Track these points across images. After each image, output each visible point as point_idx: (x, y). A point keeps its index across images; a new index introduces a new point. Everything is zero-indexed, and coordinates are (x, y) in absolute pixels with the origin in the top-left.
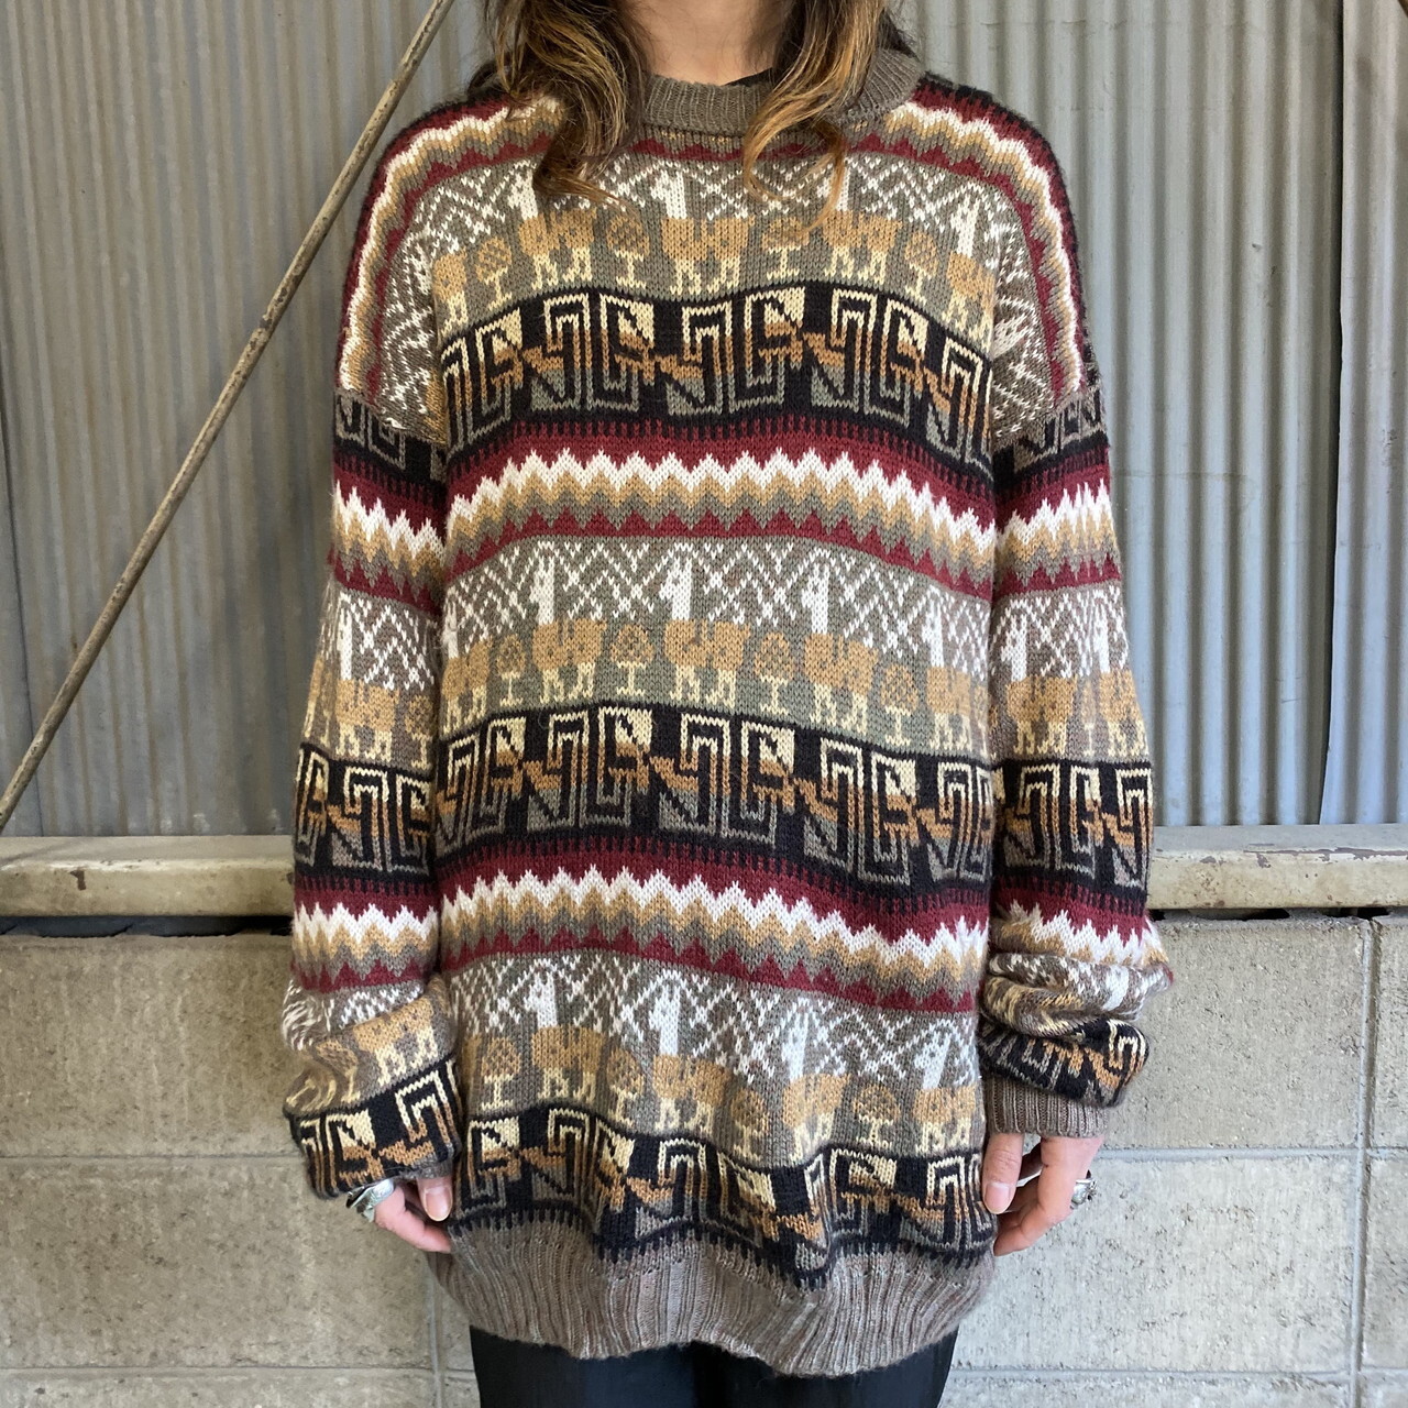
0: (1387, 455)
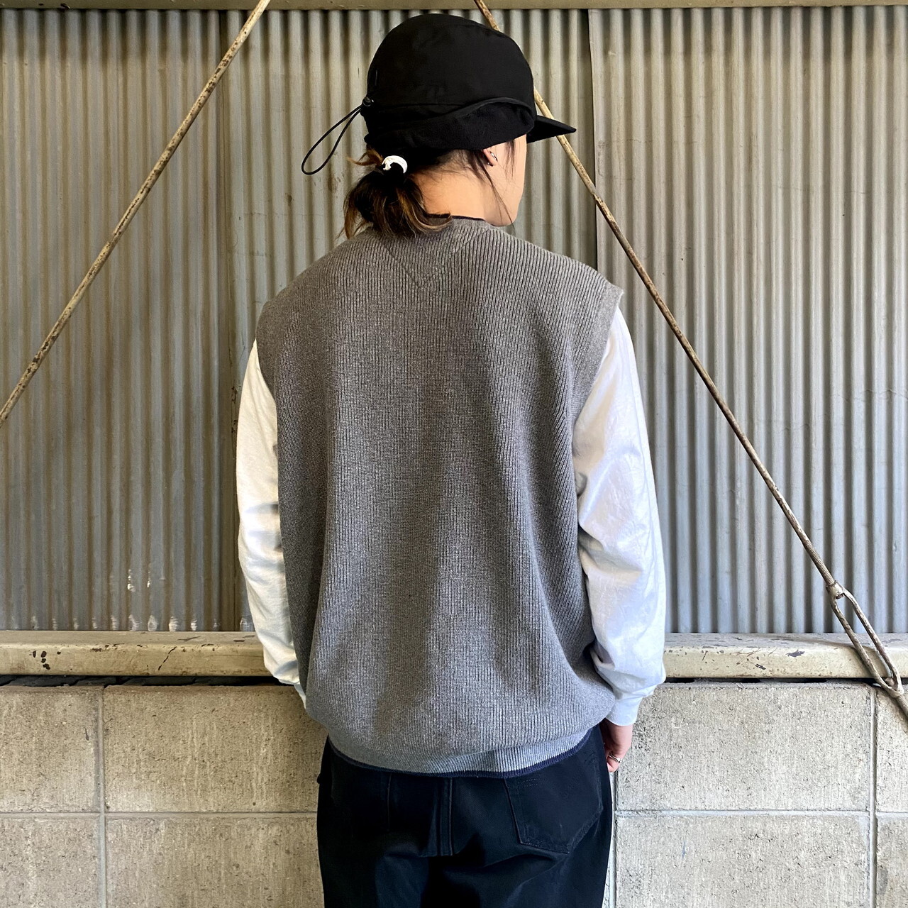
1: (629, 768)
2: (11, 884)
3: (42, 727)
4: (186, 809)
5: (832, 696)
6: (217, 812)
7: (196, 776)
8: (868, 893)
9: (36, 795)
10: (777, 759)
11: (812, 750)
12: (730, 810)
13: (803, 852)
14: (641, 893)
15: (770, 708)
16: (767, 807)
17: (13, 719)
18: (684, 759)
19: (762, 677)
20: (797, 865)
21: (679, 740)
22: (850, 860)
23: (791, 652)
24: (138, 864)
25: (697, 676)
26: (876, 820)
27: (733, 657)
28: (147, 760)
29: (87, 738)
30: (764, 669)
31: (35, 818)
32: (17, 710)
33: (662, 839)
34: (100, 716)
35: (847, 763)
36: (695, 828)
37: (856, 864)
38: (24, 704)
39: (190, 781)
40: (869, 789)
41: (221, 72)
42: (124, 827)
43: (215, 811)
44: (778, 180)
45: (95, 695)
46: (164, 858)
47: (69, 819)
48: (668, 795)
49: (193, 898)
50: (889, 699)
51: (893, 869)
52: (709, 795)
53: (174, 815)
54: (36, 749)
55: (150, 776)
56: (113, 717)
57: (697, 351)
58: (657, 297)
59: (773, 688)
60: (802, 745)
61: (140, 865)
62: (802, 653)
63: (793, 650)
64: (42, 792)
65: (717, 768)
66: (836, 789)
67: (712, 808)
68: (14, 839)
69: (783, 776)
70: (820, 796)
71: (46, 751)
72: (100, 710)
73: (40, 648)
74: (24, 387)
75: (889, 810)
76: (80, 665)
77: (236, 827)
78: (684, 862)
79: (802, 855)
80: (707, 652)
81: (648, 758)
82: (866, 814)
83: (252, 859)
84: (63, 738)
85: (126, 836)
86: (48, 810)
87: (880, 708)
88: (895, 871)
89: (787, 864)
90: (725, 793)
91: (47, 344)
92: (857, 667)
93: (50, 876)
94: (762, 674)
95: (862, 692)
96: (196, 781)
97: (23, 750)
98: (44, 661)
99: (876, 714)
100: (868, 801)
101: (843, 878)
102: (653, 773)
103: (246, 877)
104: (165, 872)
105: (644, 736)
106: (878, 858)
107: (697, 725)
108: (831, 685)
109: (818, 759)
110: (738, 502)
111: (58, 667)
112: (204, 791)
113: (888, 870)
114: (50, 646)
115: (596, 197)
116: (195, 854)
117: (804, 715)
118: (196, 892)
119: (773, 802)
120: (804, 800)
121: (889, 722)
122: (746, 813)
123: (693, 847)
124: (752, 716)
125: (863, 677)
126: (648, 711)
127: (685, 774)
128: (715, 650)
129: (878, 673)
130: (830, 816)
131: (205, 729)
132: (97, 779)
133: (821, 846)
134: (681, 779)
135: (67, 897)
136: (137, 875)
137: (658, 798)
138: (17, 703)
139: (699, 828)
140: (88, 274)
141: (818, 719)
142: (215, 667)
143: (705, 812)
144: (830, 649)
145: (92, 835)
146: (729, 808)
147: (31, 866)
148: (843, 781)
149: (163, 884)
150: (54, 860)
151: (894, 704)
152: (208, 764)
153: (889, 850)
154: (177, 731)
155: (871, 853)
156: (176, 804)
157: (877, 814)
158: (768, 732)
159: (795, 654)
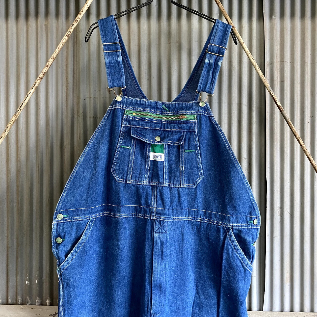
0: (279, 213)
41: (74, 26)
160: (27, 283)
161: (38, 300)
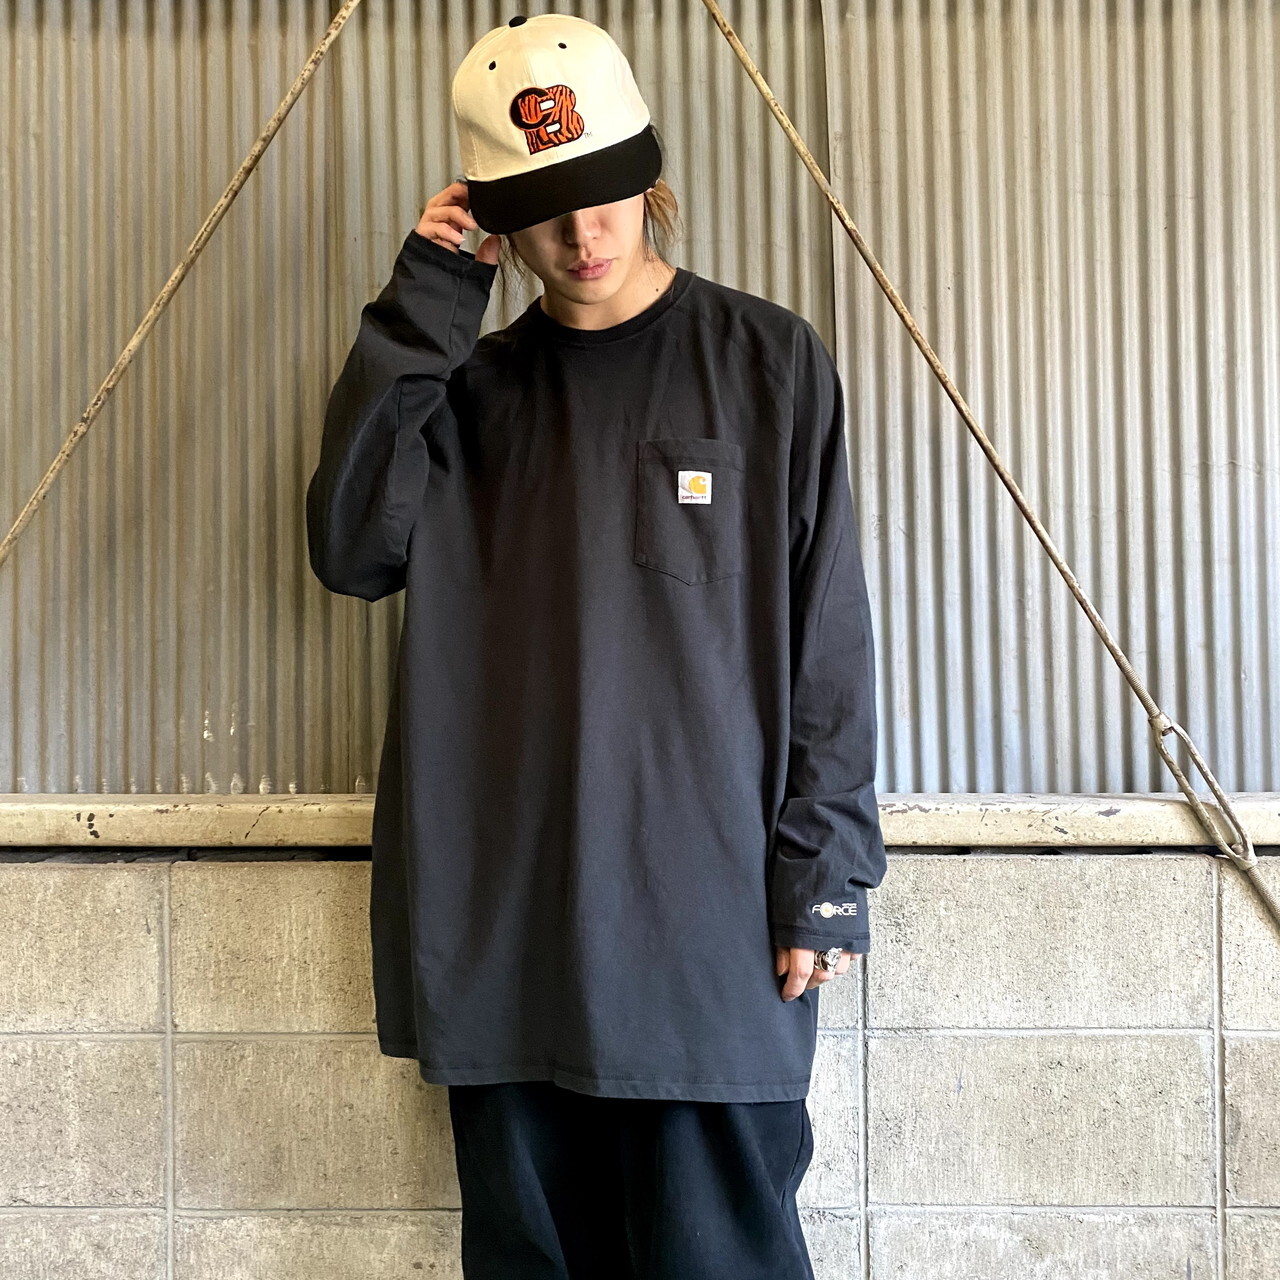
1: (884, 970)
2: (44, 1131)
3: (87, 916)
4: (281, 1028)
5: (1159, 869)
6: (322, 1033)
7: (294, 982)
8: (1214, 1142)
9: (80, 1011)
10: (1086, 958)
11: (1132, 945)
12: (1023, 1028)
13: (1123, 1085)
14: (901, 1144)
15: (1074, 886)
16: (1072, 1024)
17: (49, 905)
18: (958, 958)
19: (1062, 844)
20: (1115, 1104)
21: (951, 931)
22: (1188, 1097)
23: (1103, 810)
24: (216, 1103)
25: (974, 843)
26: (1223, 1041)
27: (1023, 817)
28: (230, 962)
29: (149, 931)
30: (1066, 833)
31: (78, 1040)
32: (55, 893)
33: (930, 1069)
34: (166, 902)
35: (1181, 963)
36: (975, 1053)
37: (1196, 1102)
38: (64, 884)
39: (287, 990)
40: (1212, 998)
41: (332, 37)
42: (198, 1053)
43: (320, 1030)
44: (1076, 184)
45: (159, 872)
46: (251, 1096)
47: (124, 1041)
48: (937, 1007)
49: (290, 1151)
50: (1237, 874)
51: (1248, 1108)
52: (994, 1008)
53: (264, 1037)
54: (80, 946)
55: (234, 982)
56: (183, 903)
57: (971, 403)
58: (913, 329)
59: (1078, 860)
60: (1120, 937)
61: (219, 1105)
62: (1117, 811)
63: (1104, 807)
64: (87, 1005)
65: (1003, 970)
66: (1167, 998)
67: (997, 1025)
68: (49, 1068)
69: (1095, 981)
70: (1146, 1009)
71: (94, 948)
72: (166, 894)
73: (87, 809)
74: (68, 455)
75: (1242, 1027)
76: (140, 831)
77: (349, 1054)
78: (961, 1101)
79: (1123, 1091)
80: (987, 810)
81: (909, 955)
82: (1209, 1033)
83: (371, 1097)
84: (117, 931)
85: (200, 1067)
86: (95, 1030)
87: (1225, 886)
88: (1251, 1111)
89: (1102, 1103)
90: (1016, 1005)
91: (99, 400)
92: (1194, 830)
93: (98, 1120)
94: (1063, 839)
95: (1200, 864)
96: (294, 990)
97: (63, 948)
98: (91, 826)
99: (1220, 895)
100: (1212, 1015)
101: (1178, 1122)
102: (917, 976)
103: (362, 1121)
104: (252, 1115)
105: (903, 926)
106: (1227, 1093)
107: (975, 910)
108: (1157, 856)
109: (1142, 957)
110: (1028, 615)
111: (111, 836)
112: (306, 1001)
113: (1241, 1110)
114: (100, 807)
115: (830, 197)
116: (293, 1090)
117: (1122, 896)
118: (294, 1143)
119: (1081, 1016)
120: (1124, 1014)
121: (1238, 905)
122: (1044, 1032)
123: (972, 1081)
124: (1051, 898)
125: (1201, 843)
126: (907, 890)
127: (961, 978)
128: (997, 808)
129: (1221, 838)
130: (1159, 1036)
131: (307, 918)
132: (161, 986)
133: (1148, 1078)
134: (954, 983)
135: (120, 1149)
136: (215, 1118)
137: (924, 1011)
138: (55, 883)
139: (981, 1053)
140: (154, 305)
141: (1142, 901)
142: (322, 834)
143: (988, 1031)
144: (1156, 806)
145: (154, 1064)
146: (1021, 1026)
147: (71, 1106)
148: (1177, 988)
149: (250, 1131)
150: (103, 1098)
151: (1245, 881)
152: (311, 967)
153: (1241, 1081)
154: (270, 922)
155: (1217, 1087)
156: (267, 1021)
157: (1224, 1032)
158: (1073, 920)
159: (1108, 813)
160: (206, 735)
161: (236, 781)
